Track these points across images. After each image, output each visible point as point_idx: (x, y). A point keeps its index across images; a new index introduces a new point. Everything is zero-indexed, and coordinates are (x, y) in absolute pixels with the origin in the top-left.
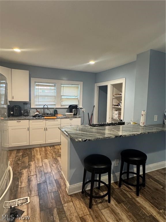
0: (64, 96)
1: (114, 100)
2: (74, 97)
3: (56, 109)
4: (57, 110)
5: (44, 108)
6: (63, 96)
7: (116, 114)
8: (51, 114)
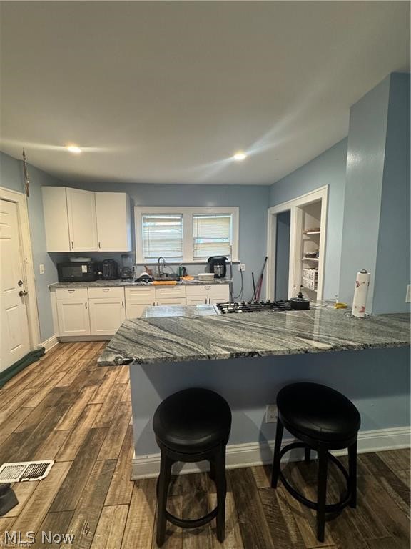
0: (200, 238)
1: (306, 242)
2: (220, 241)
3: (185, 266)
4: (183, 268)
5: (159, 264)
6: (197, 238)
7: (310, 278)
8: (172, 275)
